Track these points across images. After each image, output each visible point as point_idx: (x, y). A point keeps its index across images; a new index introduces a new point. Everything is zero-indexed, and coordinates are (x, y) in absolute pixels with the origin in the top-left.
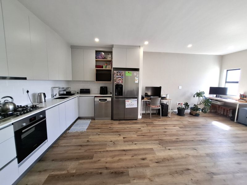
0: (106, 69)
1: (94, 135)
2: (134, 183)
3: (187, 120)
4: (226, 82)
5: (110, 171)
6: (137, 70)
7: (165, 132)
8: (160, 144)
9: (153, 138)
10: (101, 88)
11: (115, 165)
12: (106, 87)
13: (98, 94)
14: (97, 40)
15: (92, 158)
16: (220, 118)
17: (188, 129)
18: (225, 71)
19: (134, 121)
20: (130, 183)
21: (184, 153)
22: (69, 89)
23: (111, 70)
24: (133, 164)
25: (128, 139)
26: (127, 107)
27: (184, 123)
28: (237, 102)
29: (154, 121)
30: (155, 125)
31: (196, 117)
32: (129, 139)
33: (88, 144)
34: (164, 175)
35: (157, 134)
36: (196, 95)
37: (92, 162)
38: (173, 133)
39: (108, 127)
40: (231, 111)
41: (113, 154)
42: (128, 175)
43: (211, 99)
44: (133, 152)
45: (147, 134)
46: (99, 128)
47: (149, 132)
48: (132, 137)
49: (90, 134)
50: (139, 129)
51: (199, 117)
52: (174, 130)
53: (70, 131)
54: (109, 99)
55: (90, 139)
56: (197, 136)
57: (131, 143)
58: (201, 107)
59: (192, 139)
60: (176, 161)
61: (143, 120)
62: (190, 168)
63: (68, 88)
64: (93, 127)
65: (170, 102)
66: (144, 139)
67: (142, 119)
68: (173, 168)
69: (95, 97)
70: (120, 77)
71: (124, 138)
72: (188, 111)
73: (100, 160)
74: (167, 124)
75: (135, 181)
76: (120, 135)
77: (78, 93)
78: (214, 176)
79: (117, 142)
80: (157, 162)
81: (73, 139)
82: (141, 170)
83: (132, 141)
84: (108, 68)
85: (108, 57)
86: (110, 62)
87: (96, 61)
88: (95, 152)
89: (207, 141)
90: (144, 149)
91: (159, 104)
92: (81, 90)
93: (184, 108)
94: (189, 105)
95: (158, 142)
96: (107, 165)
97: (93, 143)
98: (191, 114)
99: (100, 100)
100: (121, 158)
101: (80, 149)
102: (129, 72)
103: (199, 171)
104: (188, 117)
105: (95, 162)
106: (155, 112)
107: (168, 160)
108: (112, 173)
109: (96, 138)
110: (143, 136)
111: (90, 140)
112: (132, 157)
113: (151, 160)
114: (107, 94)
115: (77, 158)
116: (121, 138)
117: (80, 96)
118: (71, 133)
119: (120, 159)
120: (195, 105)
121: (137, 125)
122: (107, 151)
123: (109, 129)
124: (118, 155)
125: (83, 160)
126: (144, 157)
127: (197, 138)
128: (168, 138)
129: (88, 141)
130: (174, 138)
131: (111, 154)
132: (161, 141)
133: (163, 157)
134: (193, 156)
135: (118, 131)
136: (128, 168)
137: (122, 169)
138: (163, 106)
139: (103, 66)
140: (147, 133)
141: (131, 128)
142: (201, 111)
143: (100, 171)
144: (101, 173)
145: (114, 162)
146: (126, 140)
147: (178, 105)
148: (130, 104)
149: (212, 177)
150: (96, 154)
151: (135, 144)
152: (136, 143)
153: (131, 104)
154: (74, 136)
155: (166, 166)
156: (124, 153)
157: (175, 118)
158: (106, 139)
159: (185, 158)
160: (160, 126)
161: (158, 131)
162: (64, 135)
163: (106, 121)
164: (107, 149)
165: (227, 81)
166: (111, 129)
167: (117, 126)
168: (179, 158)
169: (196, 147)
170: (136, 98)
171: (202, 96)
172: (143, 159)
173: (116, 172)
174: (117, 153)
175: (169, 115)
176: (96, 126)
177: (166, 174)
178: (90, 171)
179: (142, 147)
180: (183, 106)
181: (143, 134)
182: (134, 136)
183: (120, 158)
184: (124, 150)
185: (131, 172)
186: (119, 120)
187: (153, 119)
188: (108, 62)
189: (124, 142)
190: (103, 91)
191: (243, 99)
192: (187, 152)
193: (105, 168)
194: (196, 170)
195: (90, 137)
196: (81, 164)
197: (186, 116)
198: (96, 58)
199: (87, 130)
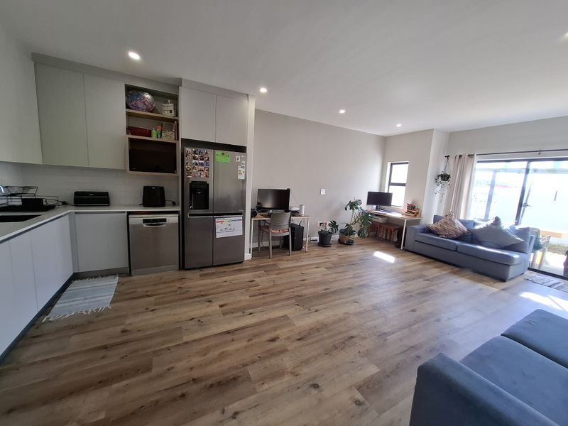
0: (159, 140)
1: (139, 313)
2: (264, 391)
3: (335, 253)
4: (390, 184)
5: (204, 384)
6: (241, 149)
7: (303, 280)
8: (298, 305)
9: (283, 296)
10: (147, 190)
11: (214, 368)
12: (162, 189)
13: (135, 206)
14: (134, 56)
15: (148, 368)
16: (383, 245)
17: (339, 270)
18: (389, 164)
19: (237, 267)
20: (256, 392)
21: (341, 312)
22: (32, 191)
23: (174, 145)
24: (256, 354)
25: (231, 307)
26: (218, 235)
27: (333, 259)
28: (404, 217)
29: (278, 262)
30: (280, 269)
31: (349, 247)
32: (234, 306)
33: (125, 338)
34: (316, 358)
35: (289, 286)
36: (349, 207)
37: (151, 379)
38: (316, 280)
39: (174, 289)
40: (397, 231)
41: (204, 345)
42: (249, 378)
43: (371, 214)
44: (249, 332)
45: (270, 290)
46: (148, 294)
47: (274, 286)
48: (239, 301)
49: (125, 313)
50: (252, 281)
51: (353, 246)
52: (317, 274)
53: (52, 316)
54: (173, 219)
55: (130, 324)
56: (356, 280)
57: (240, 314)
58: (356, 228)
59: (349, 286)
60: (330, 328)
61: (255, 263)
62: (353, 335)
63: (29, 188)
64: (128, 294)
65: (306, 221)
66: (266, 300)
67: (252, 260)
68: (328, 341)
69: (129, 213)
70: (202, 164)
71: (221, 306)
72: (336, 237)
73: (172, 368)
74: (304, 266)
75: (266, 386)
76: (210, 301)
77: (64, 203)
78: (388, 338)
79: (209, 318)
80: (299, 340)
81: (70, 336)
82: (273, 361)
83: (243, 309)
84: (167, 137)
85: (166, 109)
86: (173, 123)
87: (128, 115)
88: (154, 352)
89: (371, 286)
90: (270, 321)
91: (287, 227)
92: (77, 194)
93: (330, 231)
94: (337, 226)
95: (294, 301)
96: (195, 374)
97: (140, 335)
98: (340, 242)
99: (145, 221)
100: (224, 350)
101: (104, 357)
102: (223, 154)
103: (367, 336)
104: (338, 247)
105: (160, 376)
106: (277, 243)
107: (318, 330)
108: (212, 386)
109: (145, 320)
110: (264, 294)
111: (129, 328)
112: (249, 341)
113: (288, 338)
114: (163, 205)
115: (101, 382)
116: (215, 307)
117: (76, 213)
118: (57, 321)
119: (223, 352)
120: (347, 225)
121: (245, 275)
122: (187, 343)
123: (178, 292)
124: (217, 346)
125: (122, 380)
126: (273, 335)
127: (356, 282)
128: (310, 291)
129: (124, 331)
130: (320, 289)
131: (197, 347)
132: (299, 298)
133: (308, 328)
134: (356, 314)
135: (202, 293)
136: (244, 365)
137: (234, 372)
138: (294, 228)
139: (150, 131)
140: (269, 288)
141: (233, 282)
142: (356, 235)
143: (179, 393)
144: (183, 396)
145: (211, 362)
146: (227, 311)
147: (318, 225)
148: (226, 228)
149: (386, 340)
150: (159, 355)
151: (250, 314)
152: (251, 311)
153: (229, 227)
154: (72, 327)
155: (316, 342)
156: (229, 337)
157: (316, 253)
158: (177, 317)
159: (345, 319)
160: (292, 271)
161: (289, 280)
162: (33, 332)
163: (163, 273)
164: (186, 339)
165: (392, 182)
166: (184, 290)
167: (195, 281)
168: (335, 322)
169: (357, 297)
170: (241, 214)
171: (357, 208)
172: (273, 340)
173: (219, 382)
174: (212, 342)
175: (306, 247)
176: (139, 290)
177: (319, 355)
178: (152, 399)
179: (265, 317)
180: (328, 228)
181: (262, 291)
182: (243, 298)
183: (221, 351)
184: (228, 332)
185: (253, 372)
186: (201, 268)
187: (276, 259)
188: (164, 123)
189: (224, 314)
190: (153, 197)
191: (411, 212)
192: (344, 310)
193: (192, 382)
194: (362, 334)
195: (128, 322)
196: (118, 391)
197: (333, 247)
198: (128, 107)
199: (114, 305)
